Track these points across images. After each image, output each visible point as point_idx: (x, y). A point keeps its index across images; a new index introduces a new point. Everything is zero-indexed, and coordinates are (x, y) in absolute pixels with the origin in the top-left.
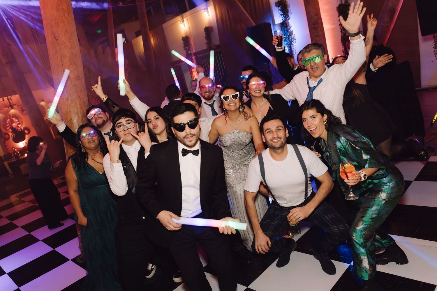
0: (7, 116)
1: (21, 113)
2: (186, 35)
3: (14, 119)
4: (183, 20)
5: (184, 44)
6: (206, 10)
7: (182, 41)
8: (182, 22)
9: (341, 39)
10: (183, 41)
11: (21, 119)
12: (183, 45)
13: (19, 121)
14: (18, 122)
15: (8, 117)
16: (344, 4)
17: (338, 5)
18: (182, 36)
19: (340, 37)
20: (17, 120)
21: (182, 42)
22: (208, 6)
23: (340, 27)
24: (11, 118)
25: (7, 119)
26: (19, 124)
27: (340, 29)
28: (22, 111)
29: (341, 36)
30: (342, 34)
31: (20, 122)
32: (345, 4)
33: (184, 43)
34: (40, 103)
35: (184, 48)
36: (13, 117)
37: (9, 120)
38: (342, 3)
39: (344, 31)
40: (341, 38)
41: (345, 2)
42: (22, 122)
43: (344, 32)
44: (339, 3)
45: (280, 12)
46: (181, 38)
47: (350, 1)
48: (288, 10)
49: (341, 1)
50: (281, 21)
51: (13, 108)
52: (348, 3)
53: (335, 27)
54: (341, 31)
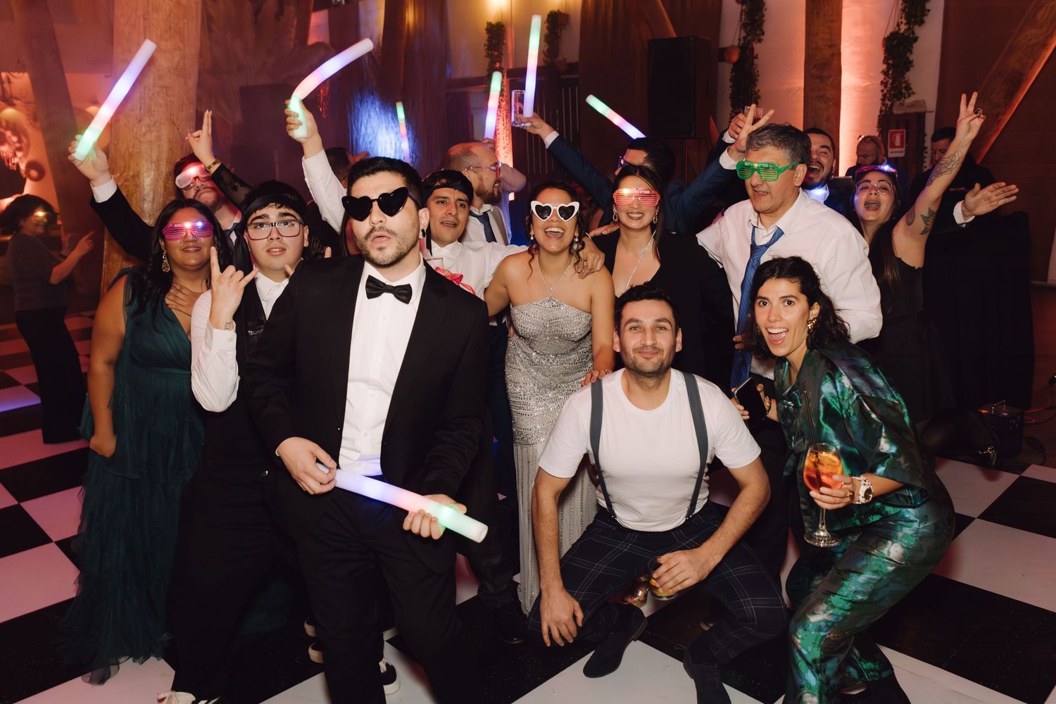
1: (30, 123)
2: (500, 20)
3: (8, 133)
5: (488, 41)
7: (485, 31)
9: (879, 120)
10: (488, 33)
11: (26, 136)
13: (20, 141)
14: (18, 145)
16: (903, 34)
17: (888, 34)
18: (489, 21)
19: (878, 113)
20: (15, 139)
21: (485, 36)
23: (882, 88)
26: (20, 149)
27: (881, 94)
28: (34, 118)
29: (881, 111)
30: (883, 108)
31: (23, 145)
32: (907, 34)
33: (490, 39)
34: (90, 106)
35: (488, 53)
36: (7, 128)
38: (899, 29)
39: (889, 100)
40: (879, 116)
41: (906, 30)
42: (28, 146)
43: (890, 103)
44: (891, 30)
45: (743, 17)
46: (486, 25)
47: (918, 31)
48: (763, 16)
49: (898, 25)
50: (740, 40)
51: (12, 105)
52: (913, 33)
53: (869, 85)
54: (883, 100)
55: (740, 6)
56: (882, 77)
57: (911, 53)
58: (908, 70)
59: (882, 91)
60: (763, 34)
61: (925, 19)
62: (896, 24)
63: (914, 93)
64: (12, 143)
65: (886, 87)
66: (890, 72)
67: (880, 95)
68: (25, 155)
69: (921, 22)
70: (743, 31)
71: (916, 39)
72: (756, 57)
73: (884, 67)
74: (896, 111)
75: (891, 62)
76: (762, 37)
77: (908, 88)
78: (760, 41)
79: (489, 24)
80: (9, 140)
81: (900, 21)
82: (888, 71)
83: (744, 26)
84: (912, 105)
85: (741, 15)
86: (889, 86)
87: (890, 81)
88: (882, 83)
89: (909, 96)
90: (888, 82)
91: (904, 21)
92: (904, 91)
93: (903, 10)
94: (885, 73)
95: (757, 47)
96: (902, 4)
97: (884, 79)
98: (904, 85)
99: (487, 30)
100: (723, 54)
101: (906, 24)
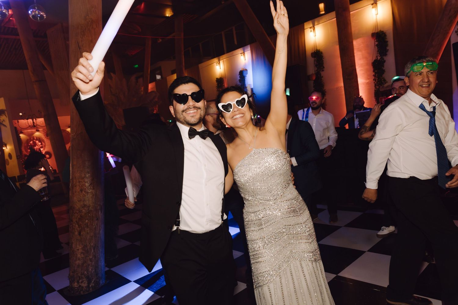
0: (30, 138)
1: (45, 137)
2: (221, 77)
3: (37, 142)
4: (219, 62)
6: (242, 54)
7: (216, 82)
8: (218, 64)
9: (375, 94)
11: (44, 142)
12: (217, 86)
13: (42, 144)
14: (41, 146)
15: (32, 139)
16: (379, 60)
17: (373, 61)
18: (217, 77)
19: (374, 92)
22: (245, 51)
23: (374, 82)
24: (34, 141)
25: (30, 142)
26: (42, 147)
28: (47, 135)
30: (376, 89)
31: (43, 146)
32: (381, 60)
33: (218, 84)
34: (67, 128)
35: (217, 89)
36: (37, 140)
37: (31, 142)
38: (378, 58)
39: (377, 86)
41: (380, 59)
42: (45, 146)
43: (378, 87)
44: (374, 59)
45: (315, 62)
46: (216, 79)
47: (385, 58)
48: (323, 61)
49: (377, 57)
50: (315, 71)
51: (38, 131)
52: (383, 59)
53: (368, 82)
54: (375, 86)
55: (313, 58)
56: (373, 78)
57: (384, 67)
58: (383, 74)
59: (374, 83)
60: (324, 68)
61: (387, 53)
62: (376, 56)
63: (387, 82)
64: (38, 145)
65: (375, 81)
66: (377, 75)
67: (374, 85)
68: (44, 149)
69: (386, 55)
70: (316, 68)
71: (385, 61)
72: (322, 77)
73: (374, 73)
74: (381, 90)
75: (376, 71)
76: (324, 69)
77: (385, 80)
78: (323, 71)
79: (217, 79)
80: (37, 145)
81: (377, 55)
82: (375, 75)
83: (316, 66)
84: (387, 87)
85: (314, 61)
86: (377, 80)
87: (377, 79)
88: (374, 80)
89: (385, 83)
90: (376, 79)
91: (379, 55)
92: (383, 82)
93: (378, 51)
94: (374, 76)
95: (323, 74)
96: (377, 49)
97: (375, 78)
98: (383, 80)
99: (216, 81)
100: (309, 78)
101: (380, 56)
